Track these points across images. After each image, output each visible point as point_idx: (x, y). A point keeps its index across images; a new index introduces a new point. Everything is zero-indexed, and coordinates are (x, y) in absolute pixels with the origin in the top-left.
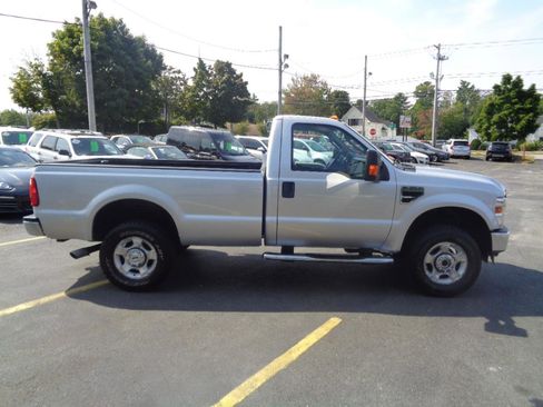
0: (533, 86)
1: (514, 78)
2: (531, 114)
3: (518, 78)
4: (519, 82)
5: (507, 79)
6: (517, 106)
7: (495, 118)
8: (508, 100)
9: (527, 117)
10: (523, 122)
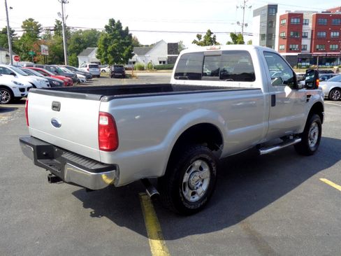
0: (127, 28)
1: (116, 22)
2: (130, 47)
3: (119, 22)
4: (119, 25)
5: (112, 21)
6: (121, 41)
7: (110, 49)
8: (115, 36)
9: (128, 49)
10: (126, 51)
